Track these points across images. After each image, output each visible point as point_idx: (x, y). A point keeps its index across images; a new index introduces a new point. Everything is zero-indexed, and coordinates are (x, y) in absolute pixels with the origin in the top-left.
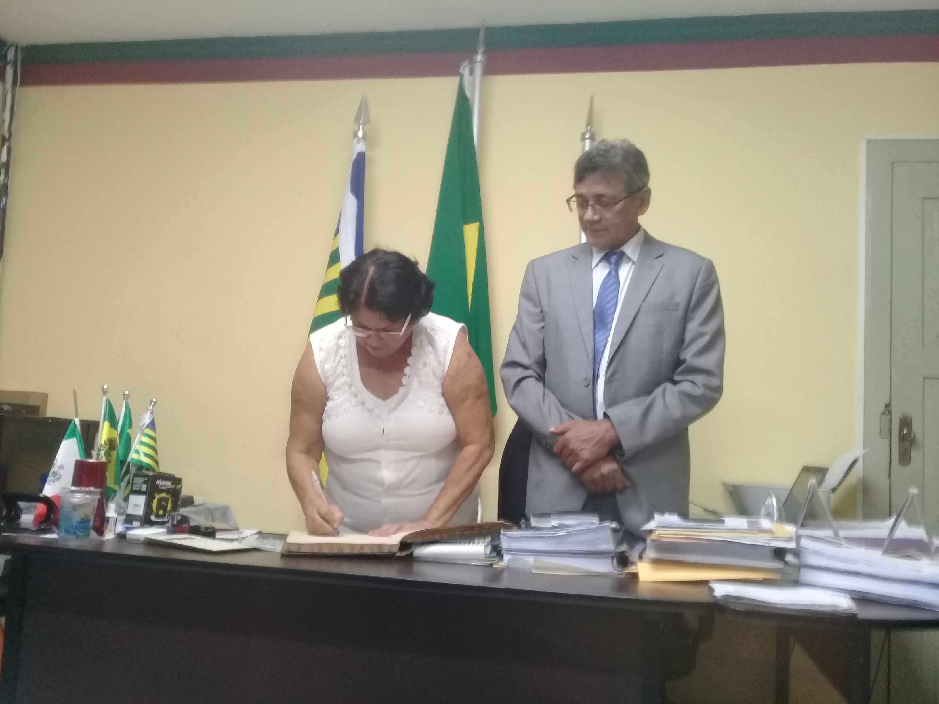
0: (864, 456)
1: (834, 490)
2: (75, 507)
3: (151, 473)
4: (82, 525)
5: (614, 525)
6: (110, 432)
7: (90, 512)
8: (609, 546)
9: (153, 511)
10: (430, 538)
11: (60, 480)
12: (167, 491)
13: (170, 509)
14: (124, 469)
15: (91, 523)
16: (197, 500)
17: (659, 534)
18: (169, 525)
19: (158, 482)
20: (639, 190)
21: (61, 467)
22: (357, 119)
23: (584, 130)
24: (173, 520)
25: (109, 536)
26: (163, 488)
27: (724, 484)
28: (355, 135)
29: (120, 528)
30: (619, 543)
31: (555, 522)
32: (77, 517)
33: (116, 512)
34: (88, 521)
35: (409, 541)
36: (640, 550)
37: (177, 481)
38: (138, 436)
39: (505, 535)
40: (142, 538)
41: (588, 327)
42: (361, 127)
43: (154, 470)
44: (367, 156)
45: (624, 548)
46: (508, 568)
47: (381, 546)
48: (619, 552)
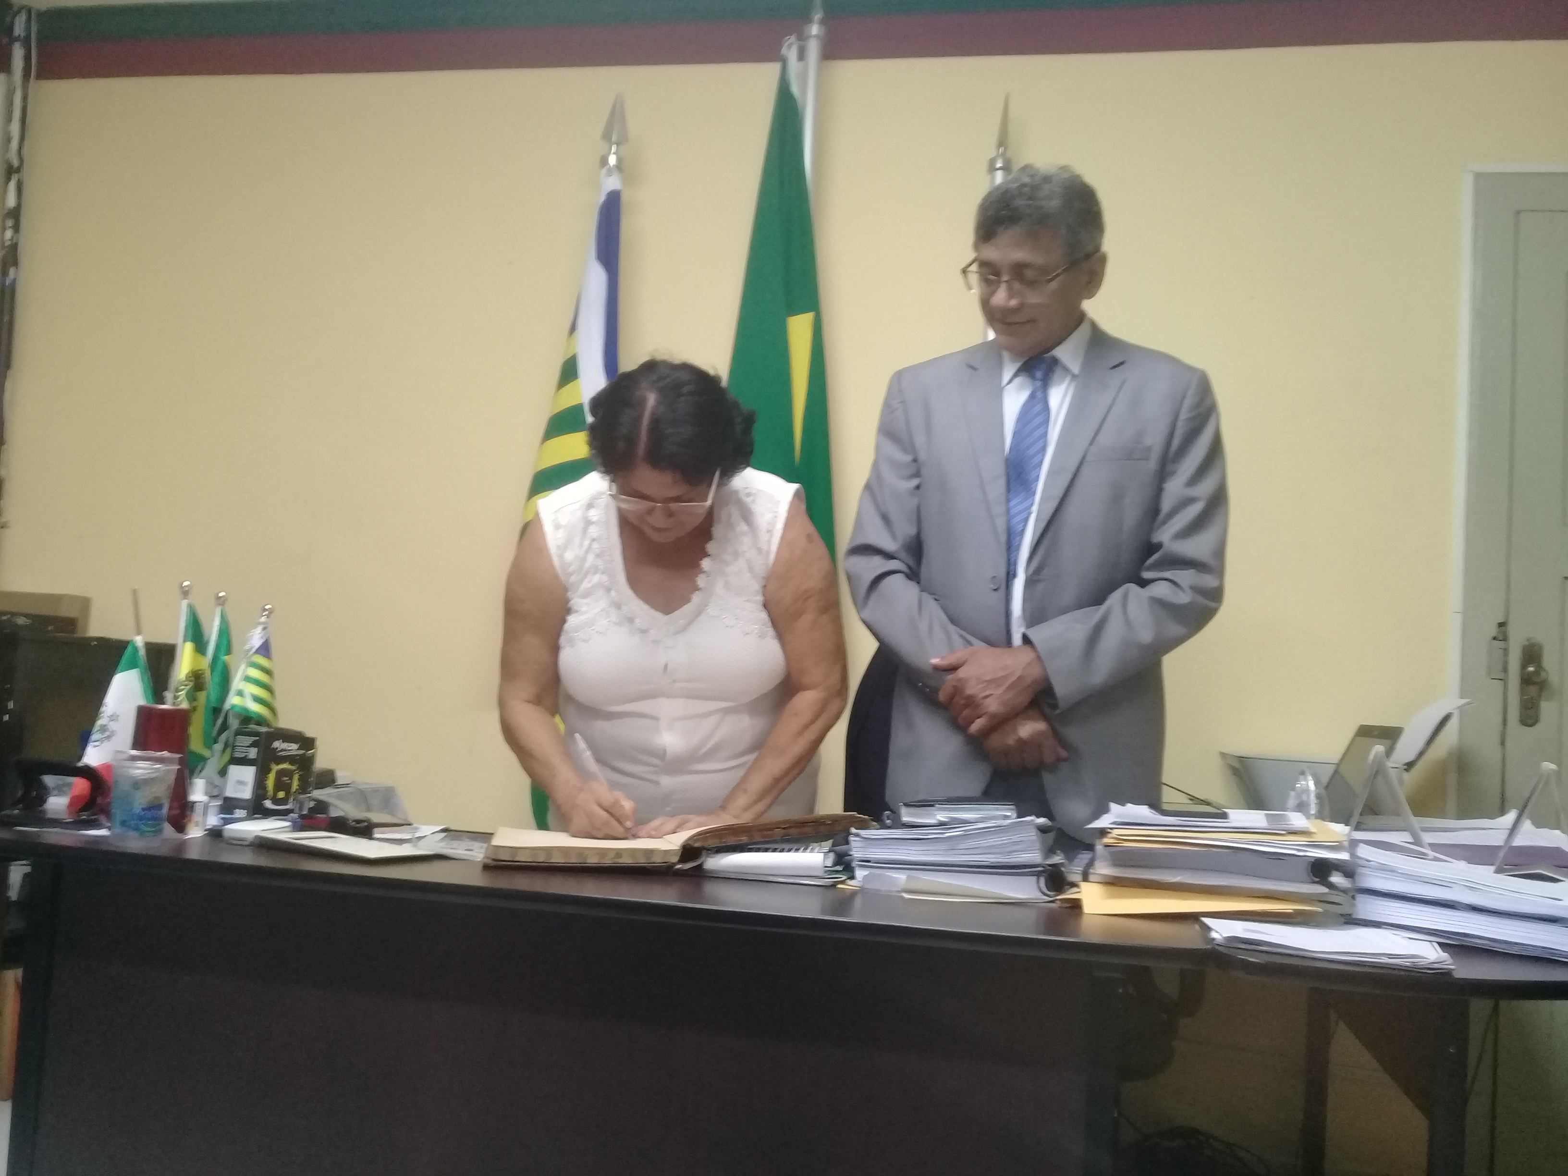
0: (1461, 708)
1: (1409, 766)
2: (138, 784)
3: (264, 729)
4: (149, 814)
5: (1042, 820)
6: (194, 661)
7: (162, 791)
8: (1034, 856)
9: (267, 792)
10: (732, 840)
11: (114, 738)
12: (291, 759)
13: (298, 787)
14: (220, 721)
15: (165, 811)
16: (342, 777)
17: (1117, 835)
18: (292, 815)
19: (277, 744)
20: (1088, 256)
21: (114, 718)
22: (607, 136)
23: (993, 154)
24: (301, 809)
25: (195, 833)
26: (283, 753)
27: (1223, 755)
28: (604, 161)
29: (213, 820)
30: (1050, 851)
31: (941, 816)
32: (140, 800)
33: (206, 794)
34: (159, 807)
35: (696, 845)
36: (1086, 861)
37: (307, 743)
38: (243, 667)
39: (857, 835)
40: (251, 837)
41: (997, 490)
42: (614, 148)
43: (268, 725)
44: (625, 198)
45: (1057, 859)
46: (862, 890)
47: (649, 852)
48: (1050, 865)
